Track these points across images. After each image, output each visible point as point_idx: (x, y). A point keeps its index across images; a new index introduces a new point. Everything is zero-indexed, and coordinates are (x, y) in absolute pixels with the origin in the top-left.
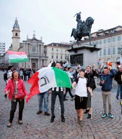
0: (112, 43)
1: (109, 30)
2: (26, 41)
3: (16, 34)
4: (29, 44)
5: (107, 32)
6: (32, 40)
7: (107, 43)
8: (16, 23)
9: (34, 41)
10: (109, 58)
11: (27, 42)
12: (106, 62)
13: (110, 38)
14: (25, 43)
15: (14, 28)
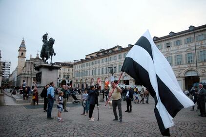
0: (109, 62)
1: (108, 50)
2: (29, 60)
3: (22, 53)
4: (32, 63)
5: (106, 52)
6: (35, 59)
7: (105, 63)
8: (23, 43)
9: (37, 60)
10: (106, 77)
11: (30, 62)
12: (103, 80)
13: (107, 57)
14: (28, 62)
15: (20, 48)
